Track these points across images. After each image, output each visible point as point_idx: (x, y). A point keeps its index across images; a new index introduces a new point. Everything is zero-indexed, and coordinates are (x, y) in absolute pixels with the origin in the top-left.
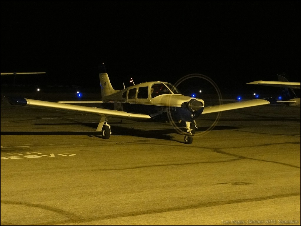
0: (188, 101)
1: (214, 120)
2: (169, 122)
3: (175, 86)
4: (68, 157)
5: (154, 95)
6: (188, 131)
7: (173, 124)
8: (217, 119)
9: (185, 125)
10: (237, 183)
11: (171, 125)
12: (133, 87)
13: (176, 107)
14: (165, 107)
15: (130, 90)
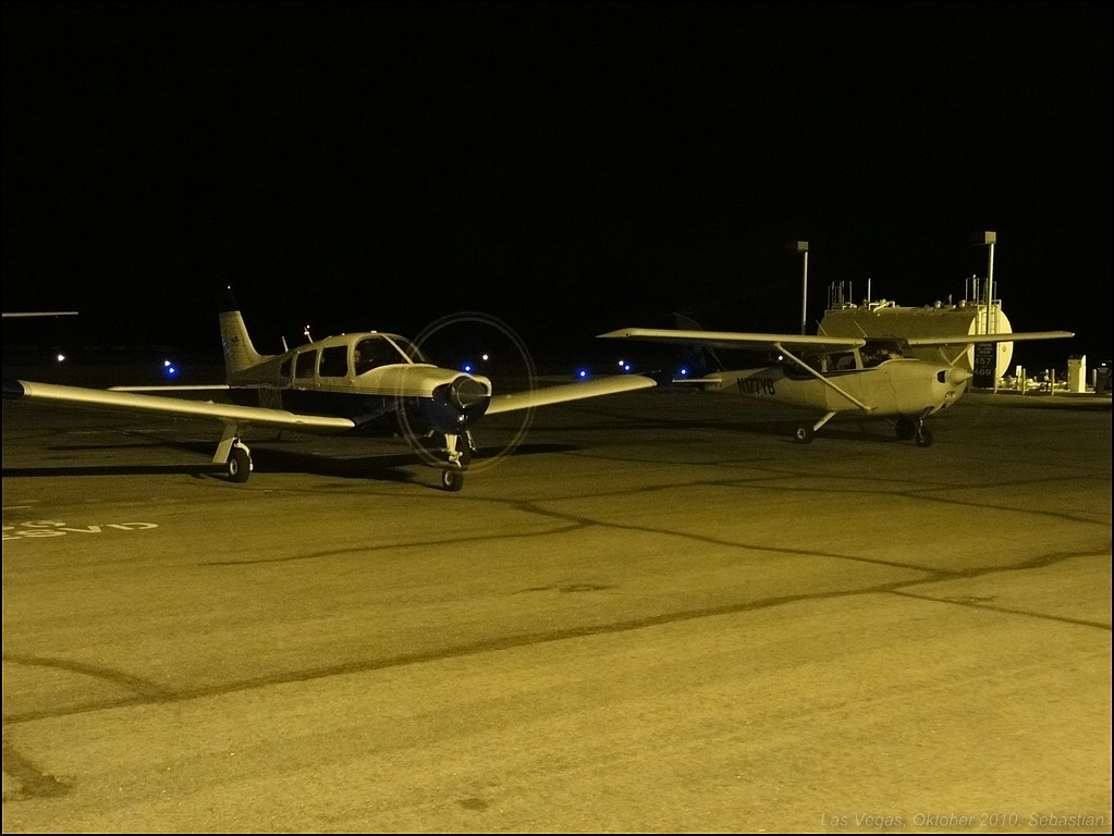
0: (451, 380)
1: (518, 430)
2: (401, 435)
3: (416, 344)
4: (136, 533)
5: (361, 369)
6: (451, 458)
7: (412, 441)
8: (524, 426)
9: (444, 444)
10: (573, 586)
11: (406, 444)
12: (308, 349)
13: (420, 398)
14: (391, 398)
15: (300, 355)
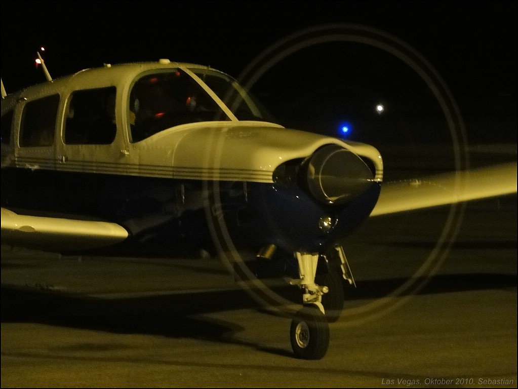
0: (307, 152)
6: (307, 297)
12: (44, 92)
14: (196, 185)
15: (29, 106)
